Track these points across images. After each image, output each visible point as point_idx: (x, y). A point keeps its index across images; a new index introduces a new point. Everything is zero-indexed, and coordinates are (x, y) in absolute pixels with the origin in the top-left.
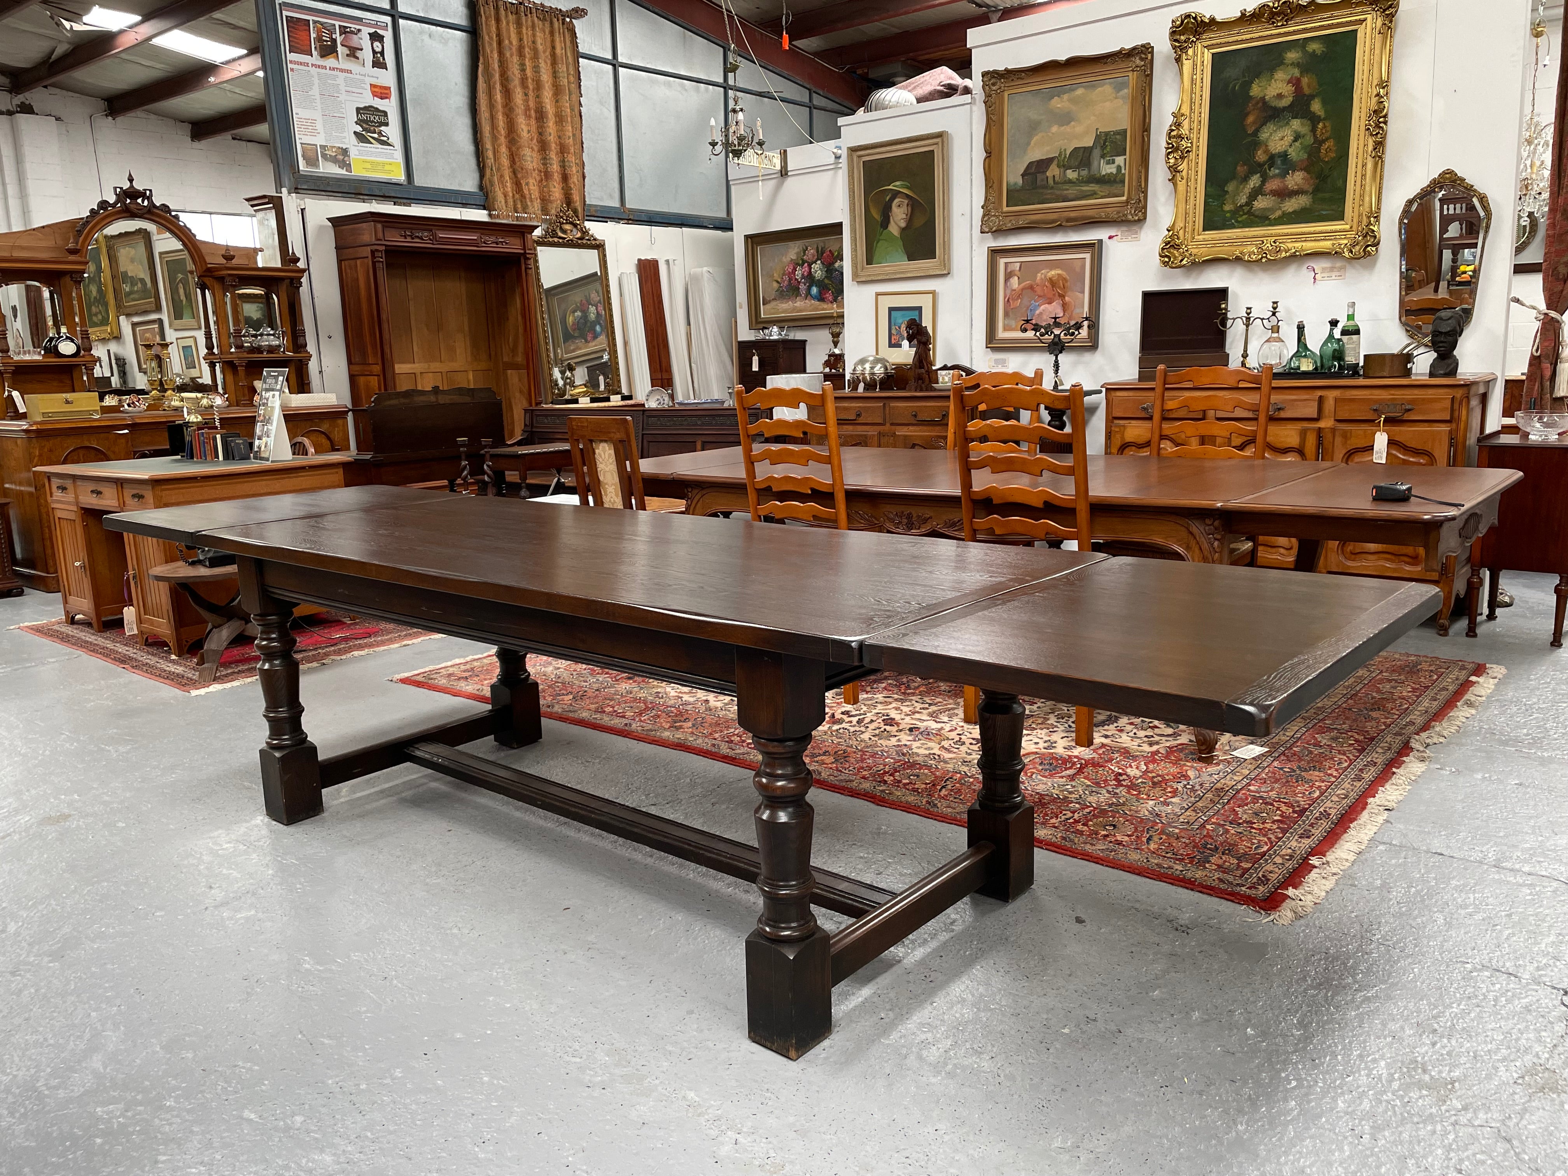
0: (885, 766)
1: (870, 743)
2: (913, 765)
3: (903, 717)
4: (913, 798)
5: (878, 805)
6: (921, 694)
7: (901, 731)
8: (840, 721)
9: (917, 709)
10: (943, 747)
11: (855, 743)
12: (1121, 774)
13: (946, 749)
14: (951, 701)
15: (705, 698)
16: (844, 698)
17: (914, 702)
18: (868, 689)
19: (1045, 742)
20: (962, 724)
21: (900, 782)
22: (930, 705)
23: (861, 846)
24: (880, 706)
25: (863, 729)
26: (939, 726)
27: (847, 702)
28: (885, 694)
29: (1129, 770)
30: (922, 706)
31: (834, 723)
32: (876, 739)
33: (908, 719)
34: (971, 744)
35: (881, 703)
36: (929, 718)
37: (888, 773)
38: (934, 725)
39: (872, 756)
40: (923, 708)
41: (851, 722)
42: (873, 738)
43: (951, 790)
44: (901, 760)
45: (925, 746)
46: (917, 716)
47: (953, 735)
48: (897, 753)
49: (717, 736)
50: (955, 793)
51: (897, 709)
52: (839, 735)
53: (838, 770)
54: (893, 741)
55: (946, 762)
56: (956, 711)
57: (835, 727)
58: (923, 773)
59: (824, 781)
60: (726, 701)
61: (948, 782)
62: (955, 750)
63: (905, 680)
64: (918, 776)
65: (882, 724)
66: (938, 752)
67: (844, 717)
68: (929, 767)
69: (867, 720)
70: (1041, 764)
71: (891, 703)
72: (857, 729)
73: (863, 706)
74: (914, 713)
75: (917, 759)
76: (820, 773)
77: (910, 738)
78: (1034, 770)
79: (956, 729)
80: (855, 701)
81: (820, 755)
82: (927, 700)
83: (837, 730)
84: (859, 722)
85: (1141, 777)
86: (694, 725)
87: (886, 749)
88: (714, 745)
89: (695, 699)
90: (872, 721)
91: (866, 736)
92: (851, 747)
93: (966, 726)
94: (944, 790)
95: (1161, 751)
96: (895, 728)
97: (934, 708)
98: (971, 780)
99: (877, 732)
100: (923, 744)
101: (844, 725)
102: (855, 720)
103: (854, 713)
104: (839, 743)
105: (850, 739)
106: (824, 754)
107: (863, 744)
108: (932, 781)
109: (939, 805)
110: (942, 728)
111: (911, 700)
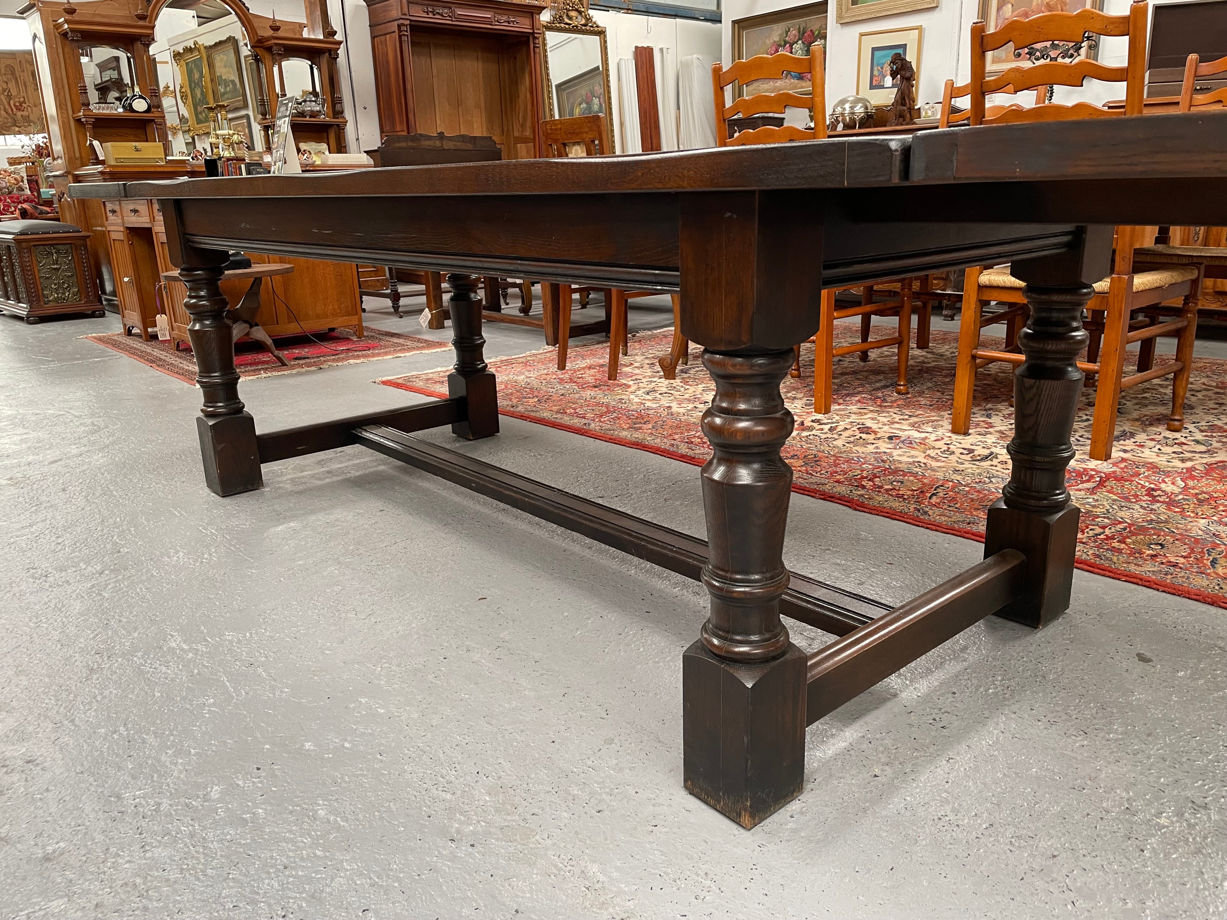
0: (862, 471)
1: (843, 449)
2: (896, 472)
3: (880, 426)
4: (897, 504)
6: (899, 406)
7: (879, 439)
8: (810, 429)
9: (897, 420)
10: (929, 455)
11: (827, 448)
13: (932, 458)
14: (934, 414)
15: (668, 405)
16: (815, 408)
17: (892, 414)
18: (841, 401)
20: (949, 434)
21: (881, 487)
22: (910, 416)
24: (854, 416)
25: (836, 436)
26: (923, 435)
27: (818, 411)
28: (859, 405)
29: (1163, 486)
30: (902, 417)
31: (803, 430)
32: (851, 445)
33: (886, 428)
34: (961, 454)
35: (855, 413)
36: (910, 428)
37: (866, 477)
38: (915, 434)
39: (847, 462)
40: (903, 419)
41: (822, 429)
42: (847, 445)
43: (944, 498)
44: (879, 467)
45: (908, 454)
46: (897, 426)
47: (940, 444)
48: (876, 459)
49: (676, 437)
50: (950, 501)
51: (872, 419)
52: (809, 441)
53: (807, 473)
54: (871, 448)
55: (933, 470)
56: (940, 423)
57: (805, 434)
58: (908, 480)
60: (689, 408)
61: (939, 490)
62: (944, 459)
63: (880, 395)
64: (902, 482)
65: (858, 432)
66: (925, 461)
67: (815, 425)
68: (915, 475)
69: (840, 428)
71: (866, 414)
72: (830, 436)
73: (835, 416)
74: (893, 423)
75: (900, 466)
77: (890, 446)
79: (943, 439)
80: (827, 411)
81: (787, 458)
82: (907, 412)
83: (807, 437)
84: (831, 429)
85: (1179, 493)
86: (653, 427)
87: (864, 456)
88: (673, 445)
89: (658, 405)
90: (846, 429)
91: (839, 443)
92: (823, 452)
93: (954, 437)
94: (935, 497)
95: (1198, 467)
96: (872, 436)
97: (915, 419)
98: (967, 489)
99: (852, 439)
100: (905, 452)
101: (814, 432)
102: (828, 427)
103: (826, 421)
104: (809, 448)
105: (821, 445)
106: (793, 457)
107: (836, 450)
108: (919, 488)
109: (930, 512)
110: (926, 438)
111: (888, 412)
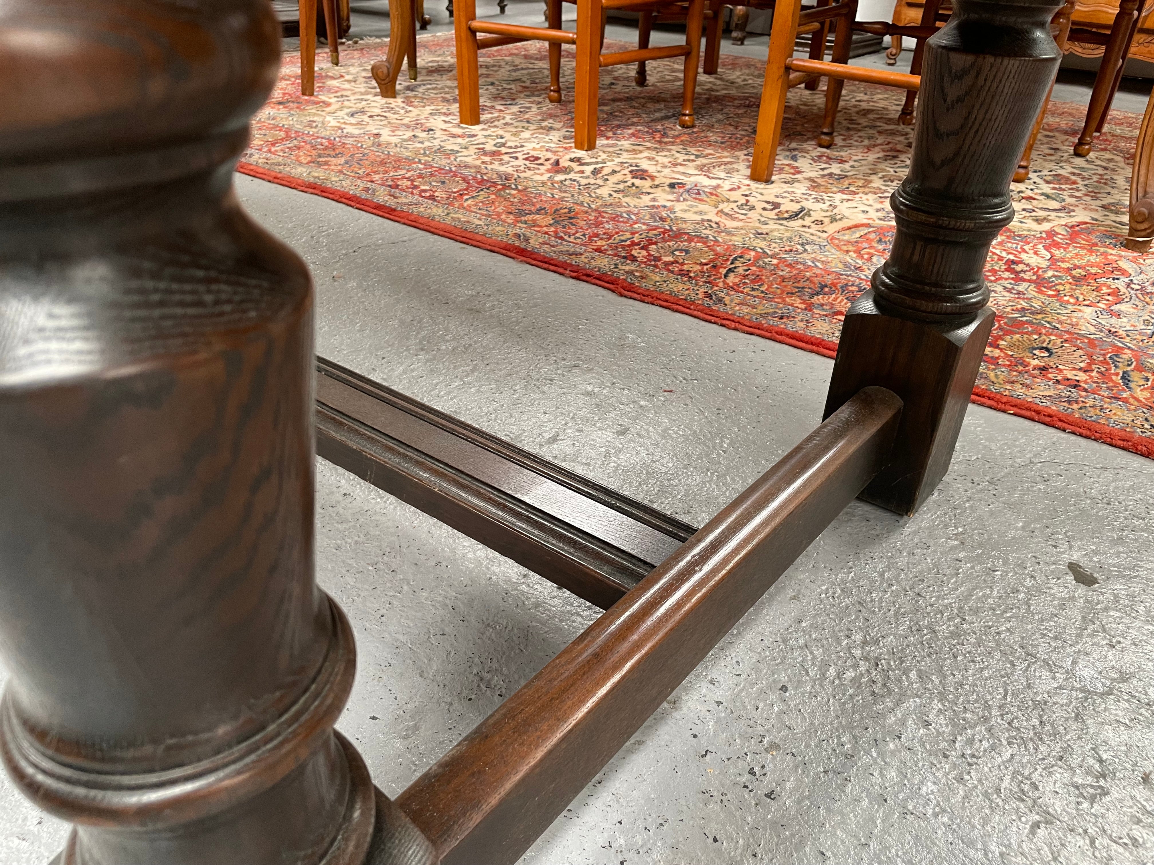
0: (633, 234)
1: (609, 200)
2: (678, 235)
3: (659, 169)
4: (680, 286)
5: (621, 295)
6: (682, 143)
7: (657, 186)
8: (566, 170)
9: (680, 161)
10: (721, 211)
11: (587, 199)
12: (1014, 262)
13: (727, 214)
14: (726, 154)
15: (376, 132)
16: (575, 142)
17: (674, 152)
18: (610, 134)
19: (878, 210)
20: (747, 182)
21: (658, 259)
22: (697, 156)
23: (590, 370)
24: (625, 155)
25: (600, 182)
26: (714, 182)
27: (579, 146)
28: (633, 140)
29: (1024, 256)
30: (686, 157)
31: (557, 172)
32: (620, 196)
33: (666, 171)
34: (764, 209)
35: (627, 151)
36: (696, 172)
37: (638, 244)
38: (705, 181)
39: (613, 219)
40: (688, 160)
41: (582, 172)
42: (615, 195)
43: (745, 276)
44: (657, 228)
45: (695, 209)
46: (680, 169)
47: (736, 195)
48: (652, 216)
49: (376, 177)
50: (753, 281)
51: (650, 159)
52: (564, 188)
53: (557, 236)
54: (646, 200)
55: (729, 233)
56: (735, 166)
57: (559, 177)
58: (695, 248)
59: (533, 253)
60: (405, 137)
61: (737, 263)
62: (742, 217)
63: (659, 127)
64: (687, 252)
65: (629, 176)
66: (717, 219)
67: (574, 165)
68: (704, 240)
69: (606, 171)
70: (880, 241)
71: (641, 152)
72: (592, 181)
73: (601, 153)
74: (675, 165)
75: (684, 226)
76: (527, 240)
77: (671, 197)
78: (872, 251)
79: (739, 188)
80: (591, 147)
81: (531, 213)
82: (693, 150)
83: (561, 182)
84: (595, 172)
85: (1049, 267)
86: (347, 162)
87: (636, 211)
88: (367, 190)
89: (362, 131)
90: (614, 172)
91: (604, 192)
92: (582, 204)
93: (754, 185)
94: (732, 275)
95: (1058, 230)
96: (648, 183)
97: (704, 161)
98: (775, 261)
99: (621, 186)
100: (692, 206)
101: (572, 176)
102: (588, 169)
103: (588, 160)
104: (562, 199)
105: (579, 194)
106: (539, 211)
107: (600, 202)
108: (711, 261)
109: (727, 300)
110: (718, 186)
111: (669, 150)
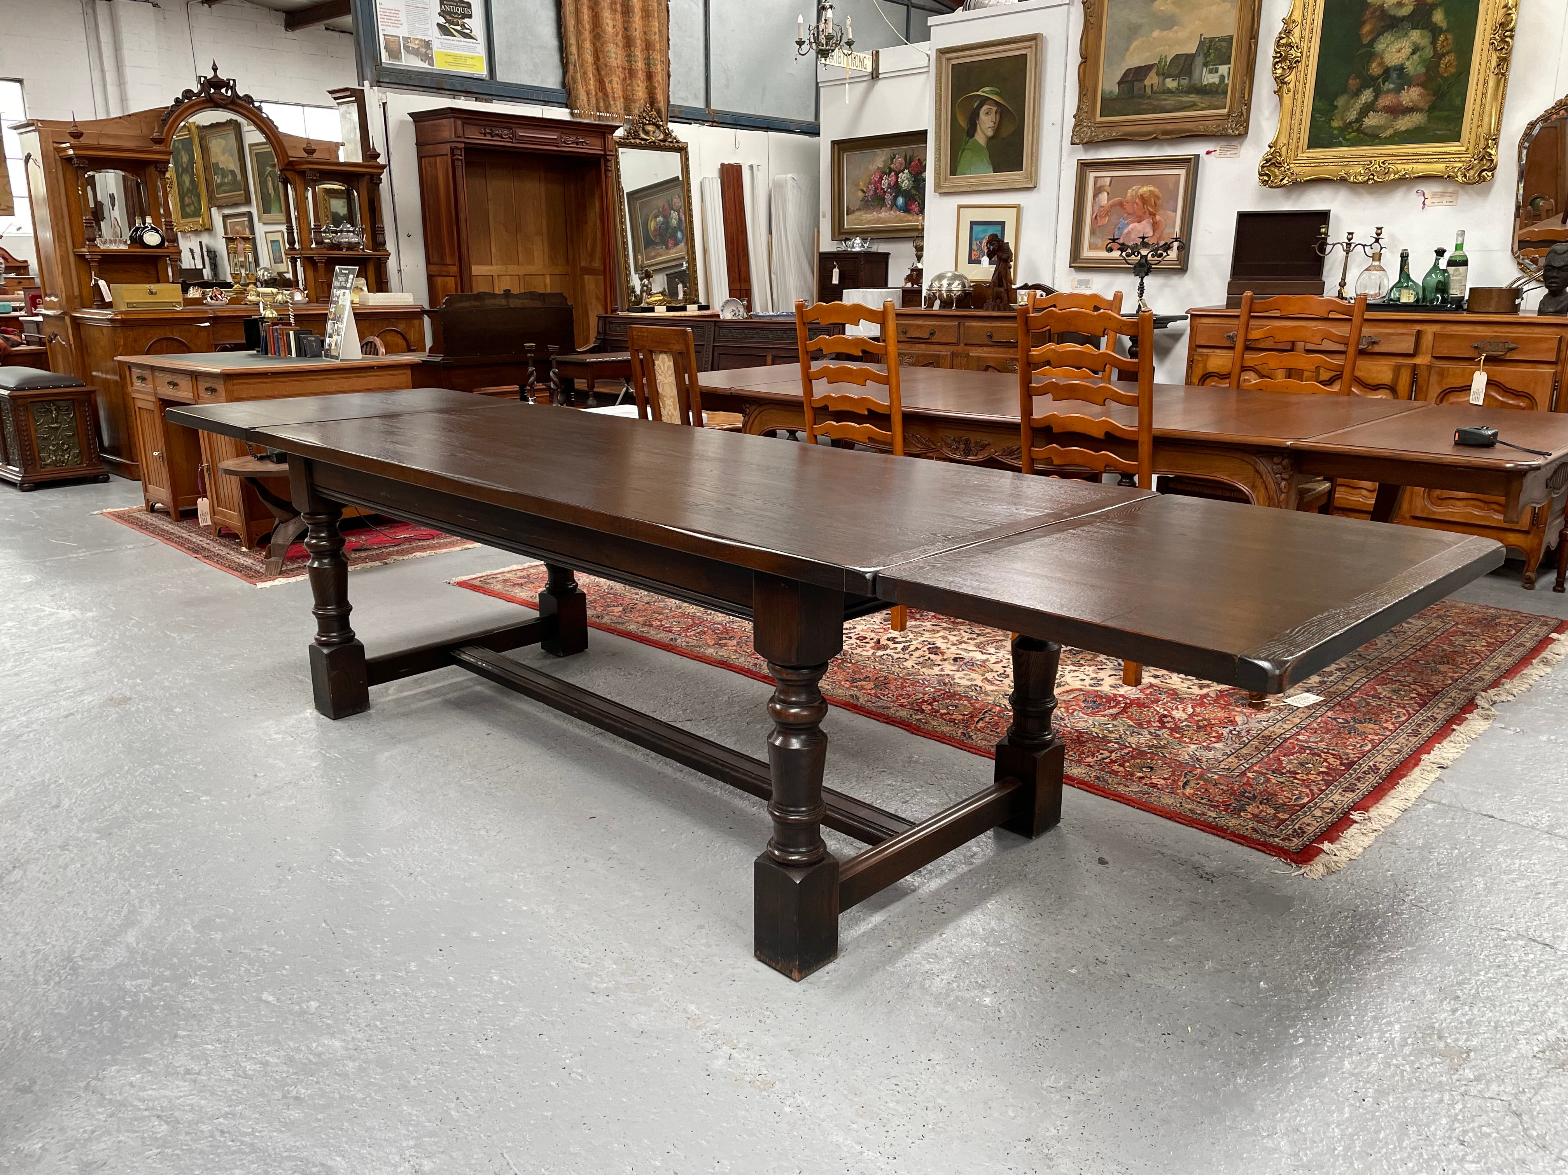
0: (924, 694)
1: (912, 671)
2: (953, 695)
3: (949, 646)
4: (948, 728)
5: (911, 733)
6: (969, 625)
7: (945, 660)
8: (885, 647)
9: (965, 639)
10: (986, 679)
11: (897, 670)
12: (1165, 716)
13: (989, 681)
14: (999, 633)
16: (892, 625)
17: (962, 632)
18: (918, 616)
19: (1092, 679)
21: (938, 711)
22: (979, 635)
23: (891, 773)
24: (927, 635)
25: (907, 656)
26: (985, 657)
27: (894, 628)
28: (934, 622)
29: (1174, 712)
30: (970, 636)
31: (878, 649)
32: (919, 667)
33: (954, 648)
35: (928, 631)
36: (975, 649)
37: (927, 701)
38: (979, 656)
39: (913, 684)
40: (971, 639)
41: (896, 649)
42: (916, 666)
43: (990, 723)
44: (941, 690)
45: (968, 677)
46: (964, 646)
47: (998, 667)
48: (939, 683)
50: (994, 726)
51: (944, 638)
52: (882, 661)
53: (876, 696)
54: (936, 670)
55: (987, 694)
56: (1004, 643)
57: (880, 653)
58: (962, 704)
59: (861, 707)
61: (987, 715)
62: (998, 683)
64: (957, 707)
65: (927, 652)
66: (981, 684)
67: (890, 643)
68: (970, 699)
69: (912, 648)
70: (1085, 701)
71: (938, 632)
72: (901, 656)
73: (909, 633)
74: (961, 643)
75: (958, 689)
76: (858, 699)
77: (954, 668)
78: (1077, 708)
79: (1000, 660)
80: (903, 628)
81: (860, 680)
82: (976, 630)
83: (881, 656)
84: (904, 649)
85: (1186, 720)
86: (738, 643)
87: (928, 678)
90: (917, 649)
91: (909, 664)
92: (893, 674)
94: (982, 722)
95: (1210, 694)
96: (940, 657)
97: (982, 639)
99: (921, 660)
100: (966, 675)
101: (888, 652)
102: (900, 646)
103: (900, 639)
104: (880, 670)
105: (892, 665)
106: (865, 679)
107: (905, 672)
108: (971, 713)
110: (987, 660)
111: (959, 630)
